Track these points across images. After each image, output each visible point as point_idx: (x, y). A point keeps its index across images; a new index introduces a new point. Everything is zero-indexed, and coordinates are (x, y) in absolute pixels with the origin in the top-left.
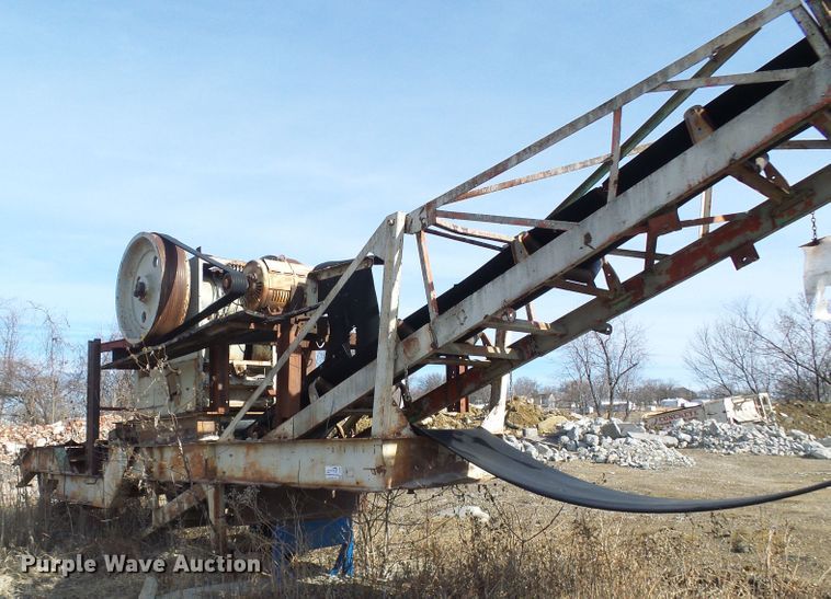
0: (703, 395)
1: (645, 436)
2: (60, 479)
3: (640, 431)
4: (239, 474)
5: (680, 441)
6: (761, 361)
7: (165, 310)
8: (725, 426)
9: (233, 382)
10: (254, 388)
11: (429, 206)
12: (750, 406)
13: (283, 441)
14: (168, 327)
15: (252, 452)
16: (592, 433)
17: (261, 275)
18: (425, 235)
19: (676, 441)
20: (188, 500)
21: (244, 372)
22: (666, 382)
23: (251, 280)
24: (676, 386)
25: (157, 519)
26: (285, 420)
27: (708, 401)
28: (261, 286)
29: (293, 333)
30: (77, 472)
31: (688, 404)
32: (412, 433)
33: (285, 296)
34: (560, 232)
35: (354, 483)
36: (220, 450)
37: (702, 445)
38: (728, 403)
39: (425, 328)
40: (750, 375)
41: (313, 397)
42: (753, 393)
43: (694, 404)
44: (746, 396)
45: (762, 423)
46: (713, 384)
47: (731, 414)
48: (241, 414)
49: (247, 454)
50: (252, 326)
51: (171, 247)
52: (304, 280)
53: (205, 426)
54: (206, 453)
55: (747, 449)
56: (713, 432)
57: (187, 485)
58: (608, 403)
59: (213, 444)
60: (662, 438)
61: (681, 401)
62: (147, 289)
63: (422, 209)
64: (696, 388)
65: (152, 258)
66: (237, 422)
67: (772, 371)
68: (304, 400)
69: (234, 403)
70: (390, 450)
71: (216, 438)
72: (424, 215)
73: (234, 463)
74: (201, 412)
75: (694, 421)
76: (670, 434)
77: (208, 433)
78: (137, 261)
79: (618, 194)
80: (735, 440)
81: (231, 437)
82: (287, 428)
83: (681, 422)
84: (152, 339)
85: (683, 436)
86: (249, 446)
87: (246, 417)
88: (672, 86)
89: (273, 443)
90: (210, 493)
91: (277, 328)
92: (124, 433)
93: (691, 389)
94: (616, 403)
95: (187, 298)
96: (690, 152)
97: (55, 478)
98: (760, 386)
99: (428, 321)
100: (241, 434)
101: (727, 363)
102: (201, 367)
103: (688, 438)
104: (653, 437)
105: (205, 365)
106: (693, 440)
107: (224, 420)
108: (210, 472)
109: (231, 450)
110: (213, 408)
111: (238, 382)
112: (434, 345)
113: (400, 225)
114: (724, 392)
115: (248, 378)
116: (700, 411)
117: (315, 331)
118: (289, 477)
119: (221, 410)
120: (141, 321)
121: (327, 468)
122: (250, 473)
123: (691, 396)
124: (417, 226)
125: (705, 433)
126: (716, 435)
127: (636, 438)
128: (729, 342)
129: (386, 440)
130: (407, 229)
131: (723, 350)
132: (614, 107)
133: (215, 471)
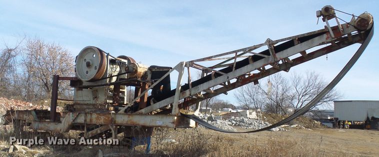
0: (238, 108)
1: (222, 121)
2: (33, 122)
3: (220, 119)
5: (233, 123)
6: (260, 97)
8: (246, 119)
11: (192, 61)
12: (254, 114)
13: (141, 114)
16: (205, 119)
17: (137, 68)
18: (190, 68)
19: (231, 124)
22: (225, 101)
23: (134, 69)
24: (229, 103)
26: (141, 109)
27: (241, 110)
28: (136, 71)
29: (147, 86)
31: (232, 111)
32: (179, 114)
33: (142, 74)
34: (222, 75)
35: (165, 126)
36: (117, 115)
37: (239, 125)
38: (248, 112)
39: (188, 90)
40: (255, 102)
41: (152, 103)
42: (255, 109)
43: (235, 111)
44: (253, 109)
45: (257, 119)
46: (243, 104)
47: (248, 116)
49: (129, 117)
52: (147, 70)
53: (111, 108)
55: (252, 127)
56: (243, 121)
58: (205, 108)
60: (227, 122)
61: (230, 109)
62: (91, 64)
63: (190, 62)
64: (236, 105)
65: (92, 54)
67: (263, 101)
68: (148, 104)
70: (176, 118)
71: (114, 112)
75: (237, 117)
76: (229, 121)
77: (112, 111)
78: (85, 54)
79: (235, 70)
80: (249, 124)
82: (143, 111)
83: (233, 117)
85: (233, 122)
86: (129, 115)
89: (138, 114)
92: (70, 109)
93: (234, 105)
94: (208, 108)
95: (105, 69)
96: (249, 65)
97: (30, 122)
98: (259, 106)
99: (189, 88)
101: (248, 97)
103: (235, 122)
104: (224, 121)
106: (236, 123)
110: (114, 103)
112: (190, 94)
113: (184, 64)
114: (246, 108)
116: (239, 114)
119: (117, 104)
120: (86, 74)
121: (158, 122)
123: (234, 108)
124: (188, 65)
125: (240, 122)
126: (244, 122)
127: (219, 122)
128: (250, 89)
130: (185, 66)
131: (247, 91)
132: (236, 52)
133: (115, 121)
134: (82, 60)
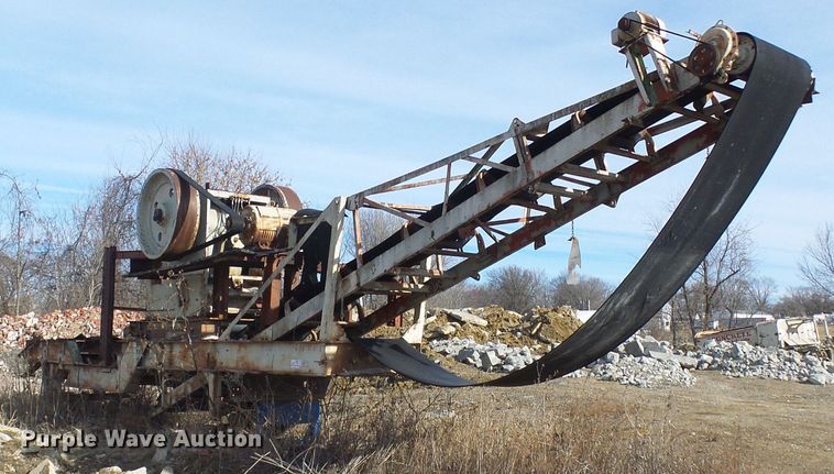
2: (72, 369)
4: (232, 365)
7: (179, 235)
9: (231, 294)
10: (249, 298)
11: (360, 194)
13: (265, 342)
14: (180, 248)
15: (243, 349)
17: (255, 219)
19: (697, 362)
20: (192, 385)
21: (241, 286)
23: (247, 222)
25: (165, 401)
26: (267, 326)
28: (254, 226)
29: (275, 265)
30: (90, 363)
32: (348, 340)
33: (272, 234)
34: (422, 227)
35: (308, 370)
36: (219, 347)
38: (781, 324)
39: (354, 273)
41: (287, 311)
47: (783, 337)
48: (236, 320)
49: (239, 350)
50: (246, 259)
51: (186, 184)
52: (287, 222)
53: (208, 328)
54: (209, 349)
55: (759, 372)
57: (193, 373)
59: (214, 342)
62: (164, 215)
63: (357, 195)
65: (169, 188)
66: (233, 326)
68: (281, 313)
69: (232, 310)
70: (332, 350)
71: (216, 338)
72: (357, 200)
73: (229, 357)
74: (205, 317)
77: (210, 334)
78: (155, 189)
79: (448, 210)
80: (753, 363)
81: (228, 337)
82: (268, 332)
84: (167, 256)
85: (705, 357)
86: (241, 344)
87: (240, 323)
88: (471, 159)
89: (258, 342)
90: (210, 378)
91: (264, 260)
92: (133, 329)
95: (197, 226)
96: (474, 197)
97: (66, 368)
99: (355, 268)
100: (235, 335)
102: (206, 282)
103: (710, 359)
105: (210, 279)
106: (714, 362)
107: (222, 324)
108: (211, 363)
109: (228, 347)
110: (214, 314)
111: (236, 293)
112: (358, 284)
113: (343, 203)
115: (244, 290)
117: (293, 263)
118: (267, 367)
119: (221, 316)
120: (157, 240)
121: (293, 361)
122: (241, 364)
124: (353, 206)
125: (726, 355)
126: (736, 358)
127: (653, 357)
129: (328, 344)
130: (347, 206)
132: (448, 161)
133: (215, 362)
134: (150, 203)
